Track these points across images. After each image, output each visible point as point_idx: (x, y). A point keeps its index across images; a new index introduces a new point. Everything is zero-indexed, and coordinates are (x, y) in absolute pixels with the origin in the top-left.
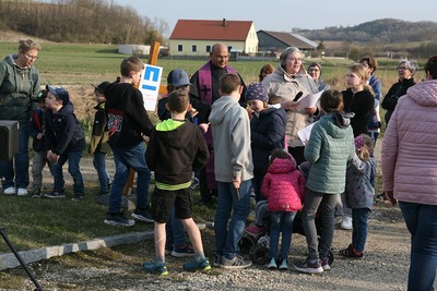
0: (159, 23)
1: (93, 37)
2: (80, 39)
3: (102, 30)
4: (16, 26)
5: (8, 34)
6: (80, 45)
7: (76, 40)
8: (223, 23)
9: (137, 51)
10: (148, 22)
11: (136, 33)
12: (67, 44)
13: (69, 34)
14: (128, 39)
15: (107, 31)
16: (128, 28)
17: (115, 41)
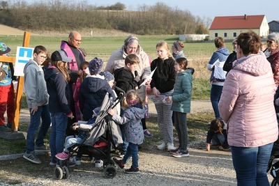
0: (206, 20)
1: (163, 31)
2: (155, 32)
3: (169, 26)
4: (117, 27)
5: (112, 32)
6: (155, 36)
7: (153, 33)
8: (245, 18)
9: (189, 38)
10: (199, 19)
11: (191, 27)
12: (147, 36)
13: (148, 30)
14: (185, 31)
15: (172, 26)
16: (186, 24)
17: (178, 33)
